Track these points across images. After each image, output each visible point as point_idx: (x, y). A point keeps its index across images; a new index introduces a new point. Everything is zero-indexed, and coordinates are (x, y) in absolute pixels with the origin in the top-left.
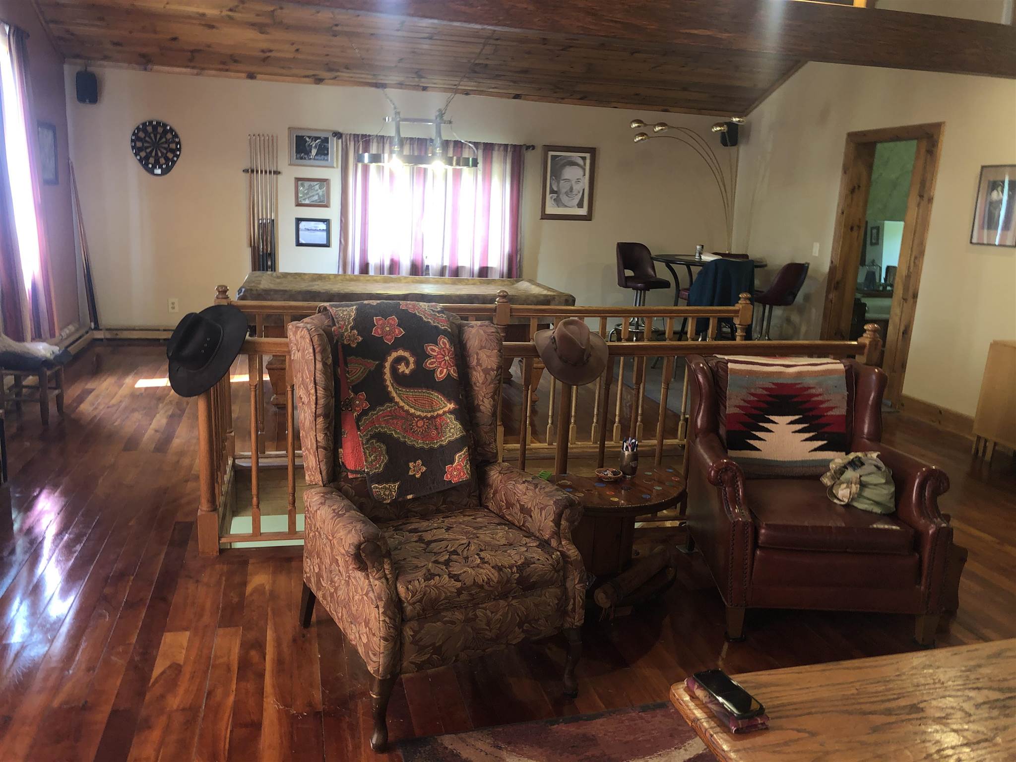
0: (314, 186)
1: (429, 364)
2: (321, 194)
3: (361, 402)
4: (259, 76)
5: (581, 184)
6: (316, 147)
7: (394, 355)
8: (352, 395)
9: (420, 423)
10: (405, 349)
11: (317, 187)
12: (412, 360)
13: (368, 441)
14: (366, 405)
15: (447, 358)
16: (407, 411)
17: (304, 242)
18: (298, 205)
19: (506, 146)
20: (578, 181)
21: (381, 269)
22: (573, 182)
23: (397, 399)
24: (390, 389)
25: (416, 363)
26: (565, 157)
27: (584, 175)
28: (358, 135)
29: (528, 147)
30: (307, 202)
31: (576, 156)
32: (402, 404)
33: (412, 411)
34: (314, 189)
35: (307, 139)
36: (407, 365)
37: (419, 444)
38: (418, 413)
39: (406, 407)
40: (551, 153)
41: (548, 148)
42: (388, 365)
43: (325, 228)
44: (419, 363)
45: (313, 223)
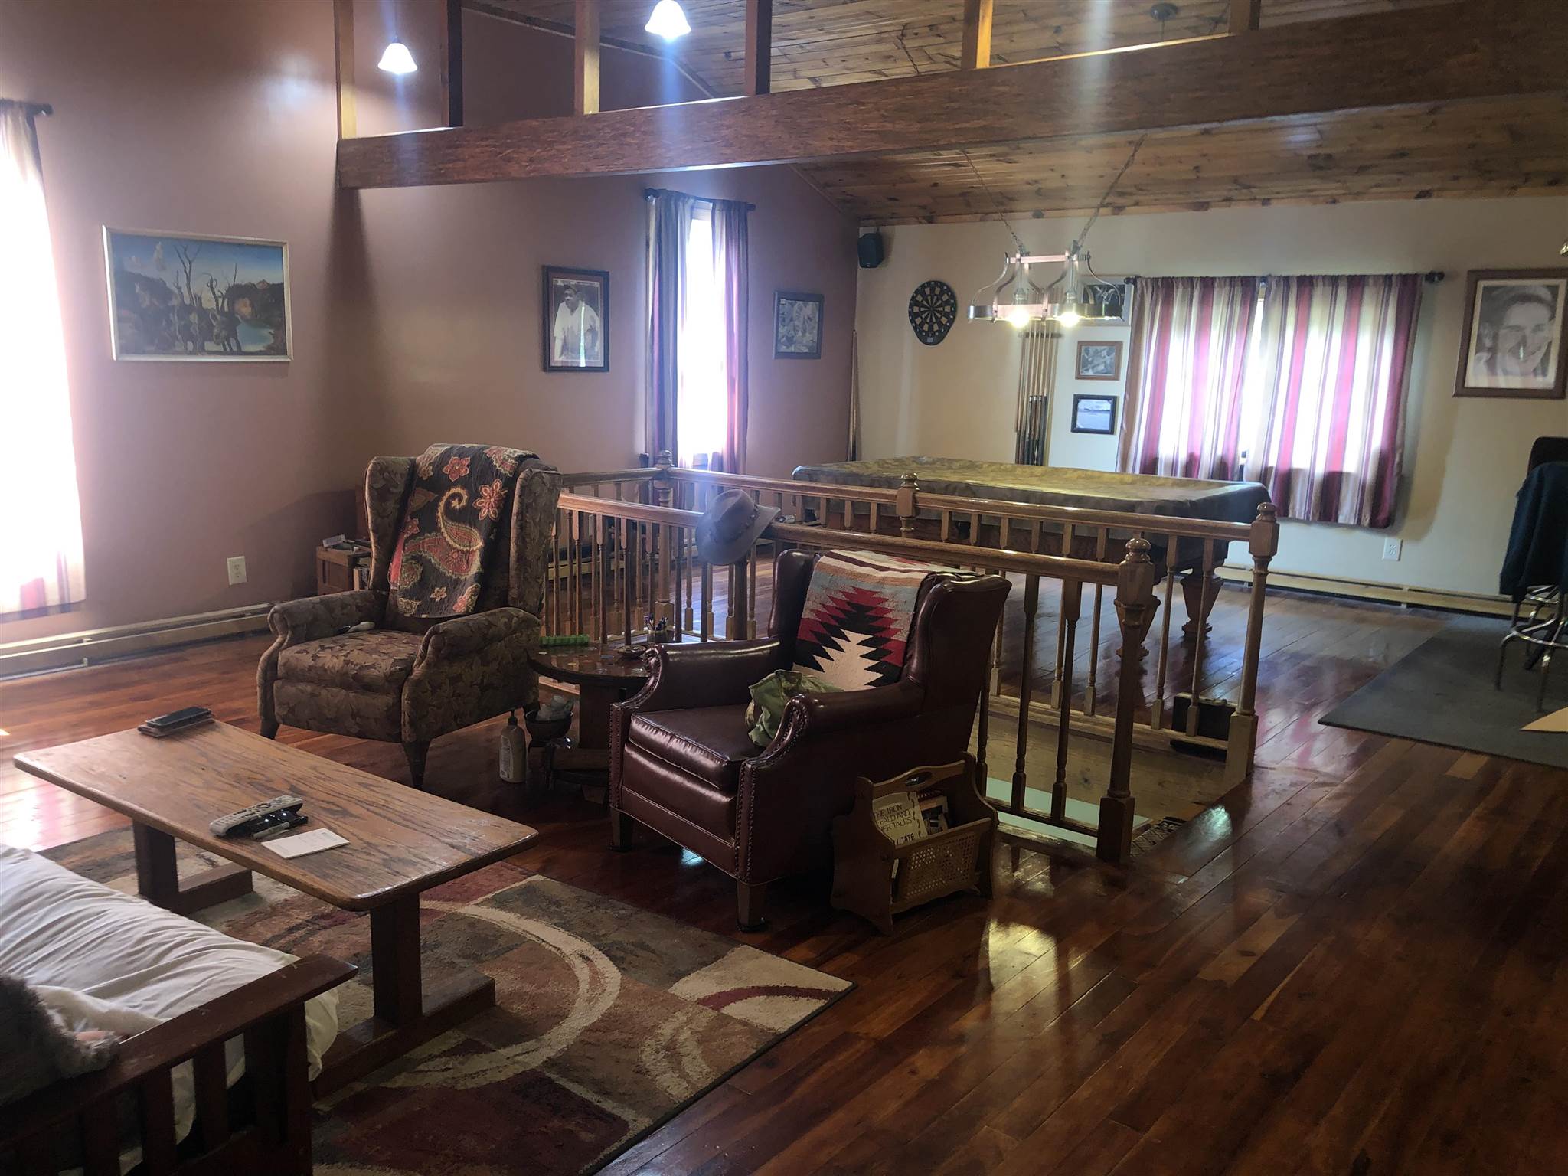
0: (1101, 351)
1: (478, 504)
2: (1108, 362)
3: (412, 527)
4: (1047, 214)
5: (1545, 334)
6: (1108, 298)
7: (453, 491)
8: (409, 519)
9: (455, 555)
10: (463, 487)
11: (1104, 353)
12: (465, 497)
13: (407, 560)
14: (416, 530)
15: (492, 500)
16: (448, 542)
17: (1081, 427)
18: (1079, 377)
19: (1388, 278)
20: (1538, 328)
21: (1173, 466)
22: (1528, 332)
23: (443, 530)
24: (440, 520)
25: (468, 501)
26: (1513, 288)
27: (1553, 317)
28: (1157, 279)
29: (1431, 277)
30: (1090, 373)
31: (1537, 286)
32: (446, 535)
33: (452, 542)
34: (1101, 356)
35: (1098, 289)
36: (460, 501)
37: (449, 573)
38: (456, 546)
39: (448, 539)
40: (1482, 284)
41: (1476, 275)
42: (444, 499)
43: (1109, 408)
44: (470, 501)
45: (1094, 402)
